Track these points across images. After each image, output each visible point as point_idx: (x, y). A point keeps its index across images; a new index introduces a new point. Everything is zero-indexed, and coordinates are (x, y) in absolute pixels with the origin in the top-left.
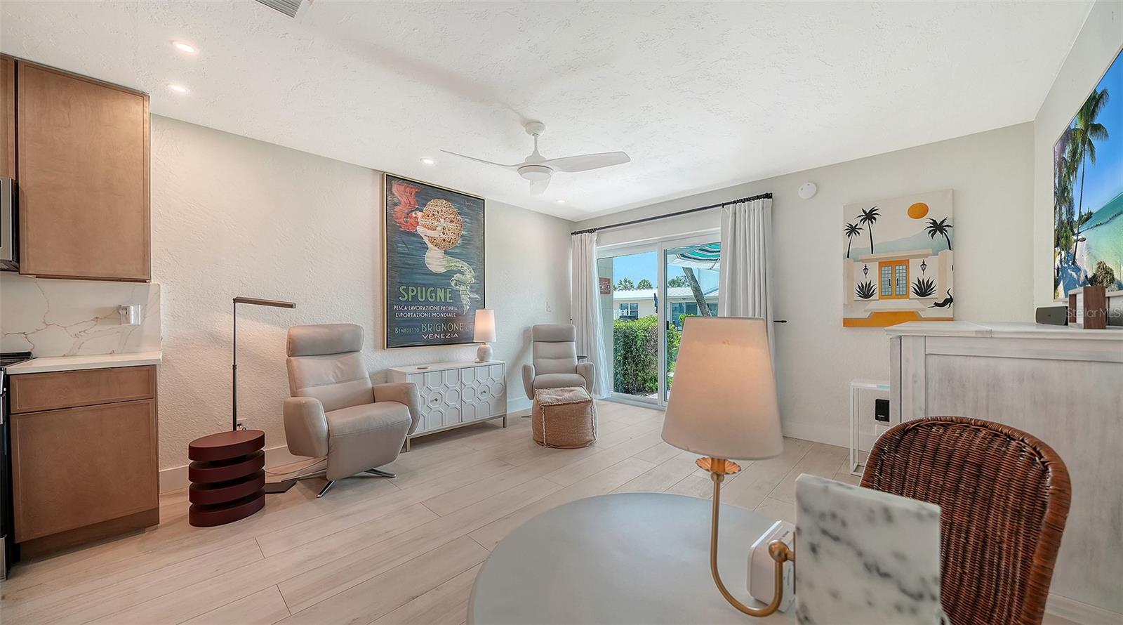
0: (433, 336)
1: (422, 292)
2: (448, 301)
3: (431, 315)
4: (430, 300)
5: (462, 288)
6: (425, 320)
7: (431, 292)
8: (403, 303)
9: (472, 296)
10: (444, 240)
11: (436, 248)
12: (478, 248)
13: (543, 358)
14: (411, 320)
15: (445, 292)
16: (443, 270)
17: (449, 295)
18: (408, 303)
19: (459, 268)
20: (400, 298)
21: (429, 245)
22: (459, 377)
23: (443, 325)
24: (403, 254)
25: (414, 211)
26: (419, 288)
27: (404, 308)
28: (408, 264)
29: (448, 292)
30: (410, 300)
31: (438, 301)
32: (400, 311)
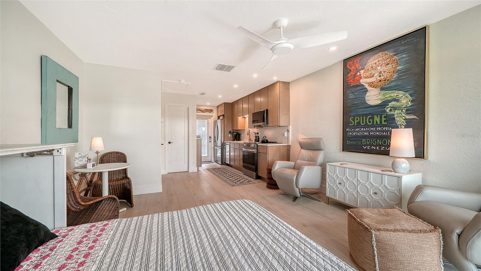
0: (371, 148)
1: (363, 119)
2: (383, 123)
3: (369, 133)
4: (369, 124)
5: (397, 112)
6: (365, 137)
7: (370, 118)
8: (352, 127)
9: (408, 117)
11: (374, 89)
14: (356, 137)
15: (381, 118)
16: (379, 102)
17: (383, 119)
18: (355, 127)
20: (350, 124)
21: (369, 88)
23: (378, 141)
24: (352, 99)
26: (361, 117)
27: (352, 130)
28: (355, 104)
29: (383, 117)
30: (356, 125)
31: (375, 124)
32: (350, 132)
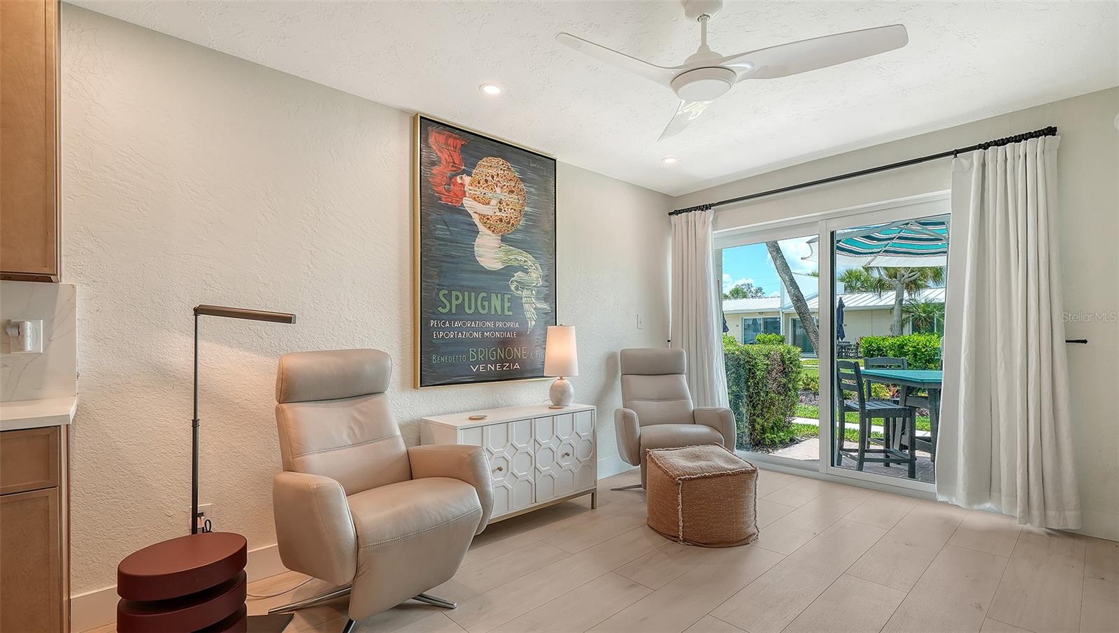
0: (485, 368)
1: (470, 299)
2: (507, 313)
3: (483, 334)
4: (481, 311)
5: (525, 293)
6: (474, 343)
7: (483, 299)
8: (444, 317)
9: (539, 306)
10: (501, 220)
11: (490, 233)
12: (547, 232)
13: (639, 399)
14: (455, 342)
15: (503, 300)
16: (499, 266)
17: (507, 305)
18: (451, 317)
19: (522, 263)
20: (440, 309)
21: (481, 227)
22: (532, 432)
23: (499, 351)
24: (443, 239)
25: (458, 174)
26: (466, 293)
27: (444, 324)
28: (451, 256)
29: (506, 300)
30: (454, 312)
31: (493, 313)
32: (439, 329)
